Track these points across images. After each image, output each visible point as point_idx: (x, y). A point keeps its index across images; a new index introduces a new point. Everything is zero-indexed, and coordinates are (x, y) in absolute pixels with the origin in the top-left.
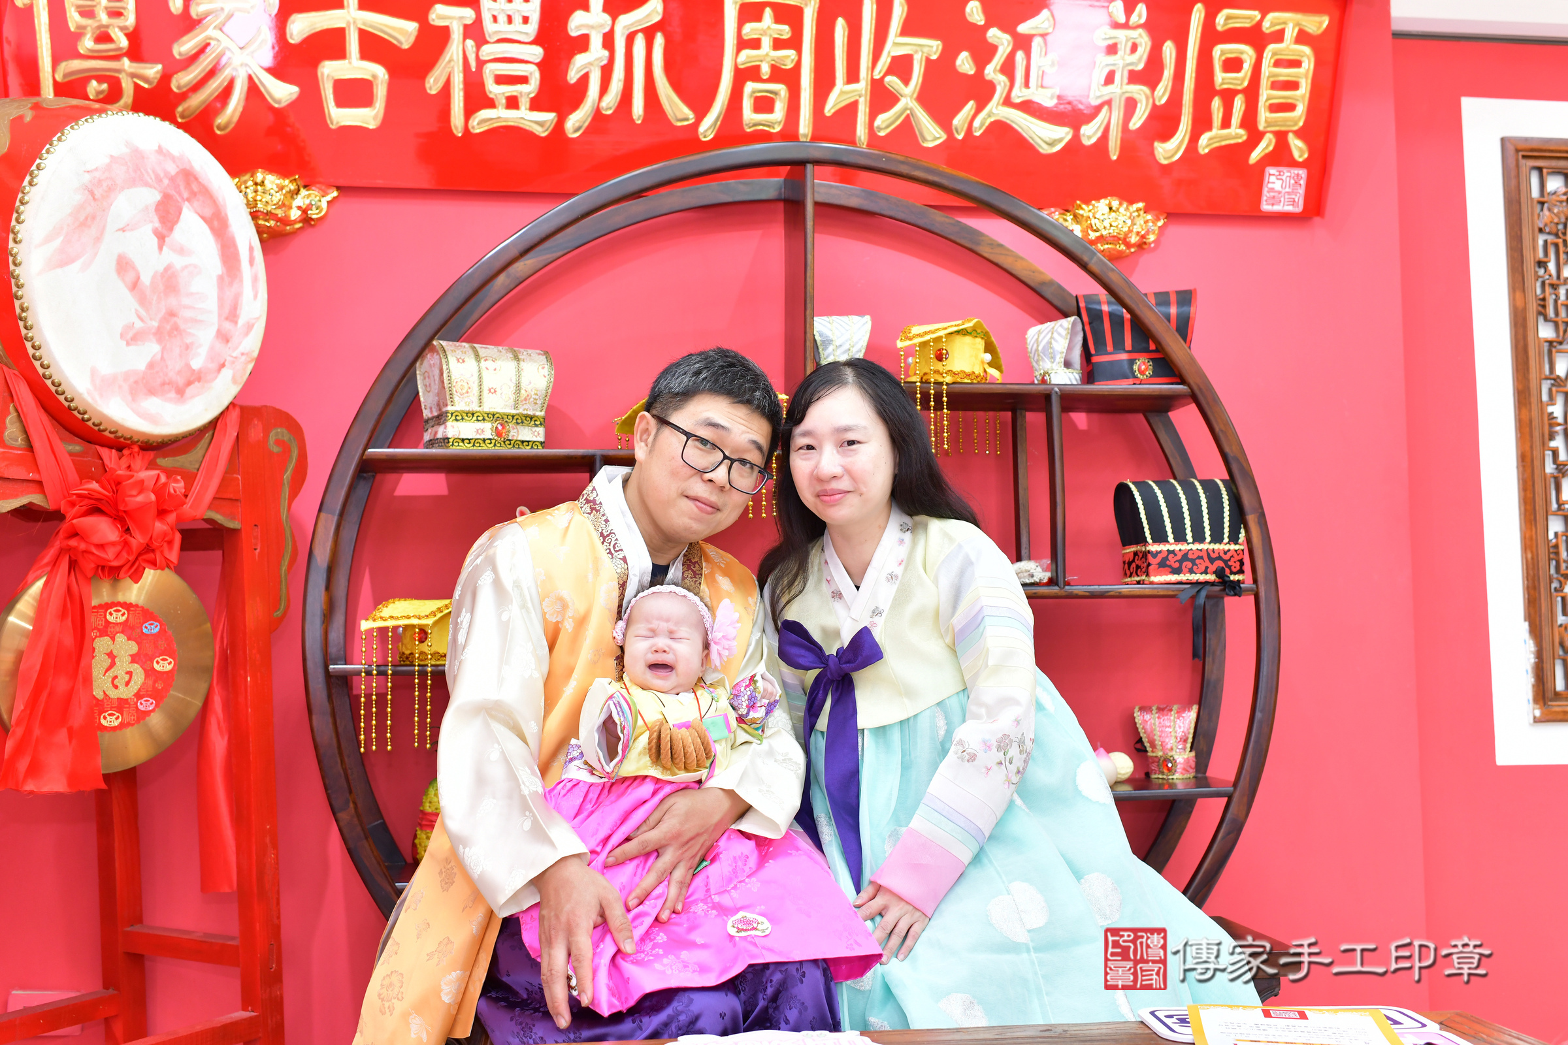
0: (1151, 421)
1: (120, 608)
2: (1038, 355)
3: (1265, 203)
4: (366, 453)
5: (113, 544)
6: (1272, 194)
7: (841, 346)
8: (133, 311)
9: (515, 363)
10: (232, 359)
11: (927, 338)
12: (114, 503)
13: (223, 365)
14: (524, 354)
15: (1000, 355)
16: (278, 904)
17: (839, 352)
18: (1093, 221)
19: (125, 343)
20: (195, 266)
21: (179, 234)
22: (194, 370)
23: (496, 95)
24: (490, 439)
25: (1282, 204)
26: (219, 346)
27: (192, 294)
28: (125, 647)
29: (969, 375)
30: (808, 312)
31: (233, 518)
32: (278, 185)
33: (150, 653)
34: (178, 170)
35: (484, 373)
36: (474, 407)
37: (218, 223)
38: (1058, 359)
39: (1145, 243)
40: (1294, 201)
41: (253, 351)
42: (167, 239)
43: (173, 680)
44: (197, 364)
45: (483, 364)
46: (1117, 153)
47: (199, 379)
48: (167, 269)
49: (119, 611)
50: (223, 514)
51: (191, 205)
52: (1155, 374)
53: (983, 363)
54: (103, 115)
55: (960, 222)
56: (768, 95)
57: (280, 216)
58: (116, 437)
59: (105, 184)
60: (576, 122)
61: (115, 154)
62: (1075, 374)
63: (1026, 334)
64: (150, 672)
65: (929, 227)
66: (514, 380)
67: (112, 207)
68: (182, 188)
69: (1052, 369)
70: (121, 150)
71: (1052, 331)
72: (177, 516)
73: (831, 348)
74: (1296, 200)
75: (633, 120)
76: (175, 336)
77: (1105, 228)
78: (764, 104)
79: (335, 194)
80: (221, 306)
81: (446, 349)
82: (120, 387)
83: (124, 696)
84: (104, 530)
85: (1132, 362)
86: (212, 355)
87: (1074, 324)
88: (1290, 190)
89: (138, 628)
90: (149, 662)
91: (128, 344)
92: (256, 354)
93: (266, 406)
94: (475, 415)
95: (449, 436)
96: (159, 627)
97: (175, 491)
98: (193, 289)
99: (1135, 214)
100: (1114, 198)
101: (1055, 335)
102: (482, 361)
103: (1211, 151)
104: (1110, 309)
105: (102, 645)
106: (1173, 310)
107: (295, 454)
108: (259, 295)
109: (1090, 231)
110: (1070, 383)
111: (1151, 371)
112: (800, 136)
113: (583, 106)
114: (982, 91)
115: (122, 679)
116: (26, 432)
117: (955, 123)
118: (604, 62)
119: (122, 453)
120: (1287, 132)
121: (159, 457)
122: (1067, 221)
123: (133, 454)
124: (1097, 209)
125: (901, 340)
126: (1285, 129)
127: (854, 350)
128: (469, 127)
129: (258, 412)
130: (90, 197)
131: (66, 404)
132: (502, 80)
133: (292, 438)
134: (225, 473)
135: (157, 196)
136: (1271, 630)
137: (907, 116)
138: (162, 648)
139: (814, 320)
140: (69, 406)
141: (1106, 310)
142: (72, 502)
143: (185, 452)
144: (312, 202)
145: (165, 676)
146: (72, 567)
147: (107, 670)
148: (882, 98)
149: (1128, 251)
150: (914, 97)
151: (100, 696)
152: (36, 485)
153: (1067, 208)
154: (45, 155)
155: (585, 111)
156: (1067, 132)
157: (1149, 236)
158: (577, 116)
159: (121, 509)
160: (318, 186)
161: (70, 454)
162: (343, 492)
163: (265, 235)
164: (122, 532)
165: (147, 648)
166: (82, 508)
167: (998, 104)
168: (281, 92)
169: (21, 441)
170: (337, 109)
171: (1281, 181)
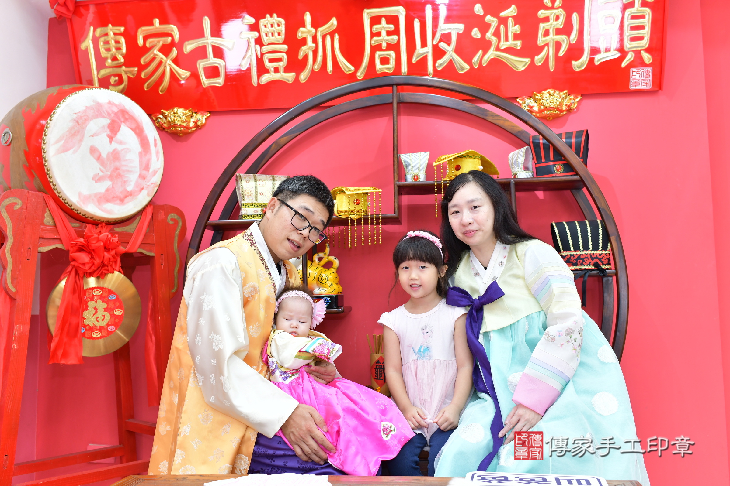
0: (574, 193)
1: (98, 289)
2: (513, 165)
3: (631, 85)
4: (207, 223)
5: (88, 263)
6: (635, 81)
7: (414, 166)
8: (98, 168)
9: (271, 182)
10: (147, 186)
11: (446, 160)
12: (88, 246)
13: (143, 189)
14: (277, 177)
15: (495, 166)
17: (414, 169)
18: (542, 101)
19: (94, 182)
20: (128, 149)
21: (120, 136)
22: (128, 191)
23: (269, 67)
24: (260, 215)
25: (640, 85)
26: (140, 181)
27: (126, 160)
28: (101, 305)
30: (395, 151)
31: (150, 251)
32: (183, 113)
33: (112, 307)
34: (118, 110)
35: (258, 187)
36: (254, 201)
38: (520, 167)
39: (571, 109)
40: (647, 83)
41: (157, 182)
42: (114, 139)
43: (123, 318)
44: (129, 188)
45: (258, 183)
46: (554, 68)
47: (131, 195)
48: (115, 150)
50: (147, 250)
51: (126, 124)
52: (565, 171)
54: (84, 90)
55: (477, 106)
56: (386, 56)
57: (185, 126)
58: (94, 220)
59: (83, 118)
60: (304, 76)
61: (88, 105)
62: (529, 173)
63: (508, 156)
64: (112, 315)
65: (463, 109)
66: (272, 189)
67: (87, 127)
68: (121, 117)
69: (518, 171)
70: (91, 104)
71: (518, 153)
72: (116, 251)
73: (410, 168)
74: (648, 83)
75: (327, 73)
76: (119, 178)
77: (548, 104)
78: (385, 61)
79: (209, 115)
80: (141, 164)
81: (242, 177)
82: (93, 200)
83: (102, 325)
84: (84, 257)
85: (554, 165)
86: (137, 184)
87: (527, 149)
88: (644, 78)
89: (106, 297)
90: (112, 311)
91: (96, 182)
92: (159, 183)
93: (166, 205)
94: (254, 205)
95: (243, 214)
96: (115, 297)
97: (113, 241)
98: (127, 158)
99: (564, 96)
100: (552, 89)
101: (519, 156)
102: (258, 181)
103: (602, 63)
104: (544, 142)
105: (91, 304)
106: (573, 140)
107: (180, 224)
108: (160, 159)
109: (541, 106)
110: (526, 177)
111: (563, 170)
112: (402, 73)
113: (306, 69)
114: (485, 45)
115: (100, 318)
116: (53, 219)
117: (473, 61)
118: (314, 49)
119: (97, 226)
120: (641, 50)
121: (116, 227)
122: (530, 102)
123: (102, 227)
124: (544, 95)
125: (435, 162)
126: (639, 49)
127: (421, 168)
128: (260, 82)
129: (162, 207)
130: (77, 124)
131: (70, 207)
132: (271, 61)
133: (179, 217)
134: (146, 233)
135: (108, 121)
136: (623, 292)
137: (451, 60)
138: (117, 305)
139: (401, 155)
140: (71, 208)
141: (541, 143)
142: (72, 247)
143: (127, 225)
144: (198, 119)
145: (119, 317)
146: (77, 273)
147: (94, 315)
148: (438, 53)
149: (562, 114)
150: (453, 51)
151: (91, 325)
152: (58, 240)
153: (530, 96)
154: (57, 108)
155: (307, 71)
156: (528, 60)
157: (573, 105)
158: (304, 73)
159: (90, 249)
160: (201, 112)
161: (74, 227)
162: (198, 239)
163: (181, 134)
164: (91, 258)
165: (111, 305)
166: (76, 249)
167: (493, 51)
168: (184, 74)
169: (51, 223)
170: (206, 80)
171: (639, 74)
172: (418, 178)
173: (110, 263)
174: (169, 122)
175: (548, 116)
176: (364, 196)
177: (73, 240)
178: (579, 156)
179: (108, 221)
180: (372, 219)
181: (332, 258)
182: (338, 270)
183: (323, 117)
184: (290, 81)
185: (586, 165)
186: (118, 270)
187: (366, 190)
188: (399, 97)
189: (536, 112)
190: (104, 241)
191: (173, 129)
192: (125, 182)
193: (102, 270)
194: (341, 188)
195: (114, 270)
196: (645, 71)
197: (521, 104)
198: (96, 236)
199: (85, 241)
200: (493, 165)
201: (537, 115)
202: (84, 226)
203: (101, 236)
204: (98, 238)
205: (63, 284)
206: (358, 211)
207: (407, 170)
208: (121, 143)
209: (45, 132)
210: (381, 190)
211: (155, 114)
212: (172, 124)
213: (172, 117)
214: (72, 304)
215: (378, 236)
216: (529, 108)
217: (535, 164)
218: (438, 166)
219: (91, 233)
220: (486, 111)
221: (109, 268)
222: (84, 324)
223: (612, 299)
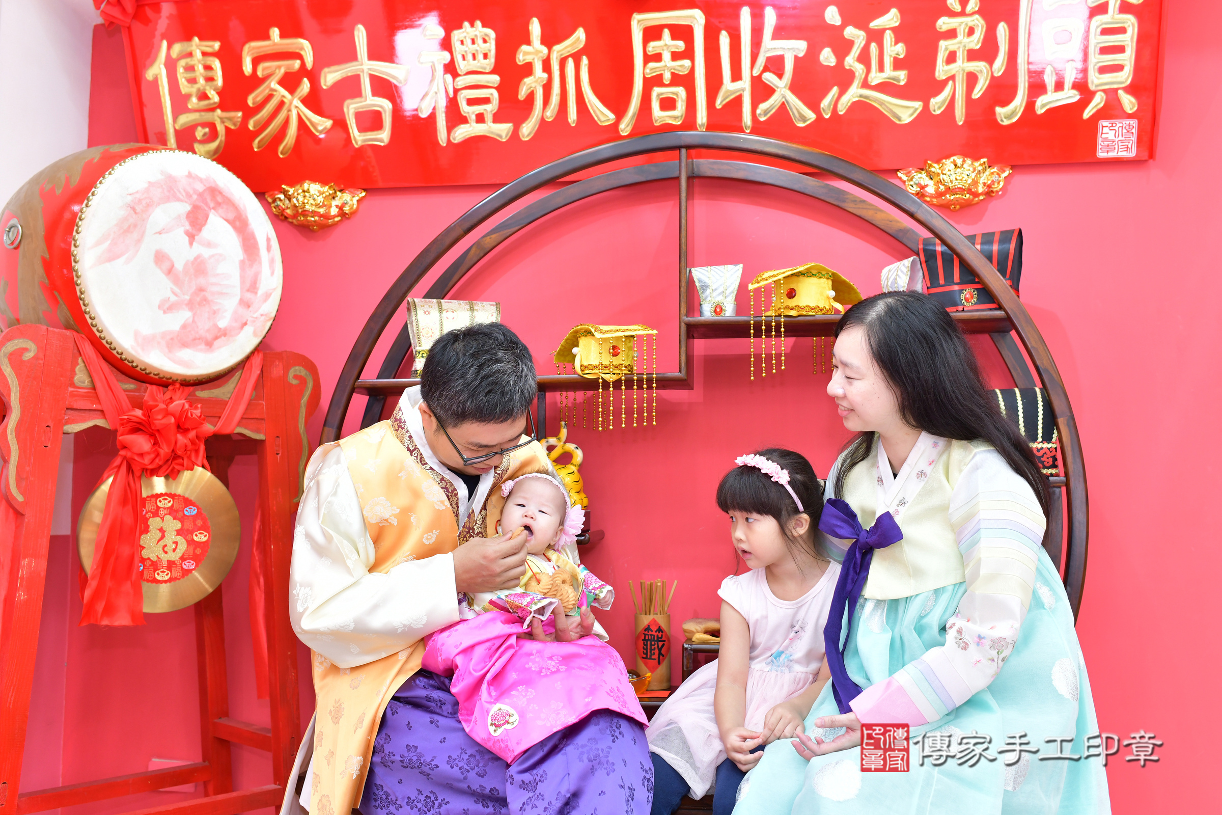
0: (995, 340)
1: (167, 497)
3: (1100, 151)
4: (356, 383)
5: (148, 453)
6: (1106, 143)
7: (716, 289)
8: (169, 289)
9: (469, 313)
10: (253, 319)
11: (770, 281)
12: (150, 424)
13: (245, 324)
14: (478, 305)
16: (298, 709)
17: (715, 294)
18: (942, 176)
19: (162, 312)
20: (221, 255)
21: (206, 233)
22: (221, 329)
23: (468, 113)
25: (1116, 151)
26: (242, 311)
27: (218, 275)
28: (172, 525)
29: (813, 309)
30: (683, 264)
31: (258, 431)
32: (319, 191)
33: (191, 529)
34: (205, 188)
35: (444, 320)
37: (240, 224)
39: (992, 192)
40: (1127, 147)
41: (272, 313)
42: (196, 237)
43: (208, 548)
44: (222, 324)
46: (963, 119)
47: (225, 335)
48: (196, 258)
49: (166, 499)
50: (252, 430)
51: (217, 212)
52: (980, 301)
53: (829, 298)
54: (145, 154)
55: (829, 185)
56: (671, 96)
57: (322, 213)
58: (160, 378)
59: (144, 202)
60: (527, 130)
61: (153, 180)
63: (881, 272)
64: (190, 542)
67: (151, 218)
68: (209, 200)
70: (157, 177)
71: (898, 269)
73: (708, 292)
74: (1130, 146)
75: (569, 124)
76: (204, 305)
77: (951, 182)
78: (668, 104)
79: (364, 194)
80: (243, 282)
81: (417, 304)
82: (159, 343)
83: (173, 559)
84: (142, 443)
85: (961, 291)
86: (235, 316)
87: (913, 262)
88: (1123, 139)
89: (181, 511)
90: (190, 535)
91: (165, 312)
92: (273, 314)
93: (286, 351)
96: (196, 510)
97: (192, 415)
98: (219, 271)
99: (980, 168)
100: (959, 156)
101: (900, 273)
102: (444, 312)
103: (1047, 111)
104: (943, 250)
105: (154, 523)
106: (995, 247)
107: (311, 385)
108: (276, 272)
109: (940, 185)
111: (976, 300)
112: (698, 126)
113: (531, 116)
114: (844, 79)
115: (170, 547)
116: (91, 376)
117: (822, 105)
118: (545, 82)
119: (165, 389)
120: (1116, 90)
121: (198, 390)
122: (921, 178)
123: (174, 390)
124: (945, 166)
125: (752, 284)
126: (1115, 86)
127: (728, 292)
128: (451, 139)
129: (279, 356)
130: (132, 212)
131: (119, 356)
132: (471, 102)
133: (308, 373)
134: (250, 400)
135: (188, 208)
136: (1079, 516)
137: (783, 103)
138: (199, 525)
139: (693, 270)
140: (121, 357)
141: (938, 251)
142: (122, 424)
143: (219, 386)
144: (345, 202)
145: (202, 545)
146: (130, 469)
147: (159, 541)
148: (761, 91)
149: (977, 199)
150: (788, 87)
151: (154, 559)
152: (99, 413)
153: (921, 167)
154: (98, 185)
155: (534, 120)
156: (918, 105)
157: (996, 185)
158: (527, 125)
159: (153, 428)
160: (349, 189)
161: (125, 391)
162: (340, 412)
163: (315, 227)
164: (154, 444)
165: (189, 525)
166: (127, 429)
167: (857, 88)
168: (321, 124)
169: (87, 383)
170: (359, 134)
171: (1114, 131)
172: (721, 309)
173: (186, 454)
174: (295, 206)
175: (952, 203)
176: (628, 341)
177: (124, 413)
178: (1004, 275)
179: (185, 380)
180: (640, 381)
181: (571, 447)
182: (581, 468)
183: (560, 201)
184: (504, 136)
185: (1017, 290)
186: (200, 465)
187: (630, 330)
188: (690, 167)
189: (931, 196)
190: (177, 415)
191: (302, 218)
192: (215, 312)
193: (173, 465)
194: (587, 327)
195: (194, 464)
196: (1124, 125)
197: (904, 182)
198: (162, 406)
199: (144, 415)
200: (853, 289)
201: (932, 201)
202: (142, 389)
203: (172, 406)
204: (166, 410)
205: (105, 487)
206: (616, 367)
207: (703, 296)
208: (209, 245)
209: (78, 227)
210: (657, 332)
211: (271, 193)
212: (300, 210)
213: (301, 198)
214: (122, 522)
215: (650, 412)
216: (919, 189)
217: (928, 288)
218: (757, 291)
219: (156, 400)
220: (843, 192)
221: (186, 462)
222: (142, 558)
223: (1060, 525)
